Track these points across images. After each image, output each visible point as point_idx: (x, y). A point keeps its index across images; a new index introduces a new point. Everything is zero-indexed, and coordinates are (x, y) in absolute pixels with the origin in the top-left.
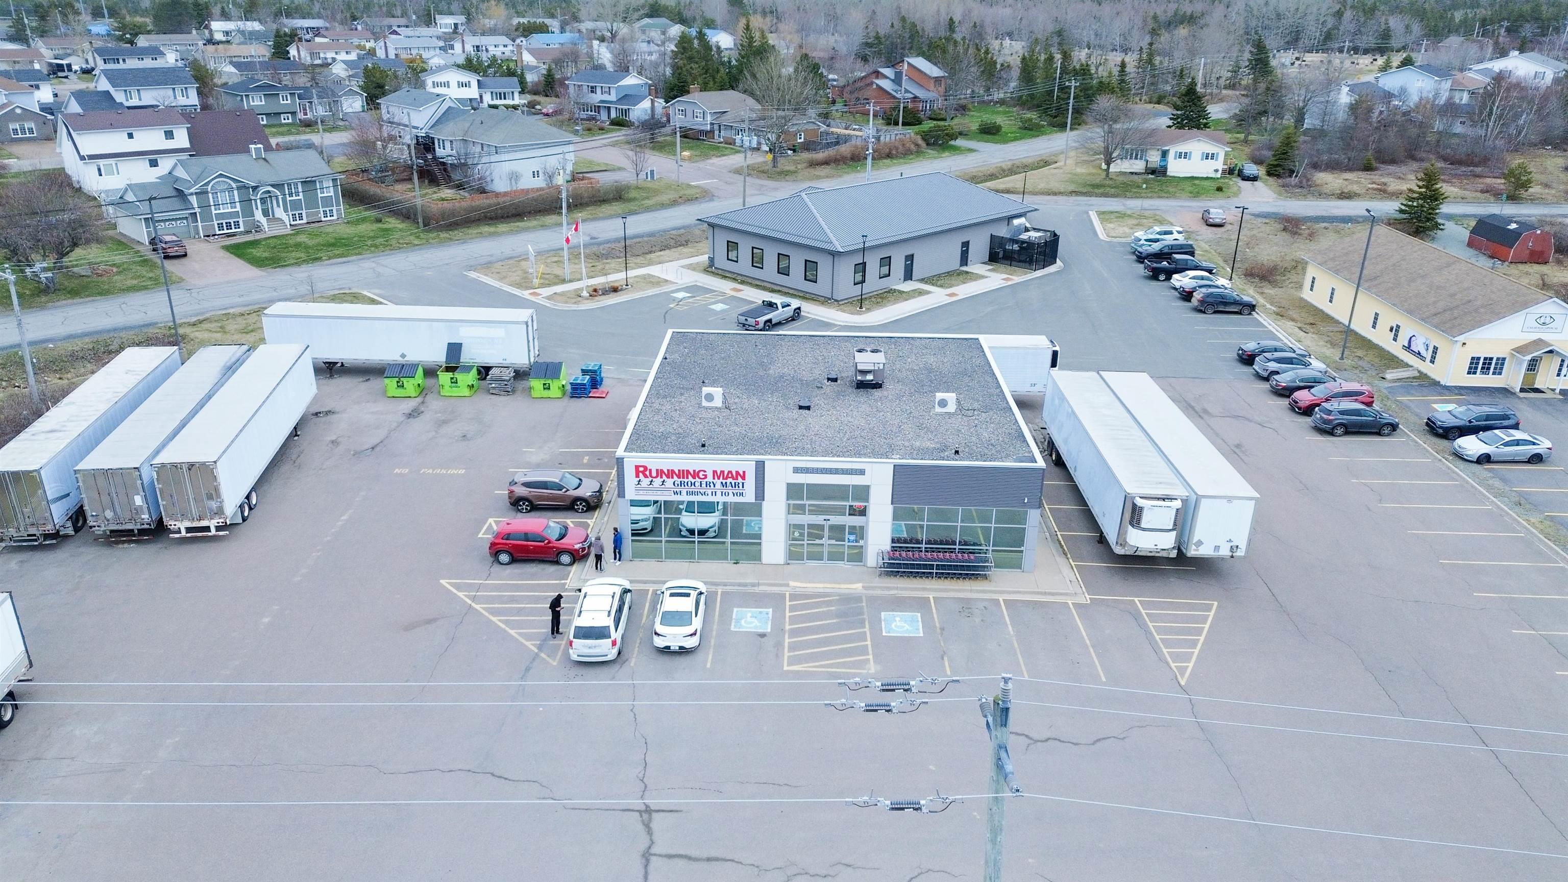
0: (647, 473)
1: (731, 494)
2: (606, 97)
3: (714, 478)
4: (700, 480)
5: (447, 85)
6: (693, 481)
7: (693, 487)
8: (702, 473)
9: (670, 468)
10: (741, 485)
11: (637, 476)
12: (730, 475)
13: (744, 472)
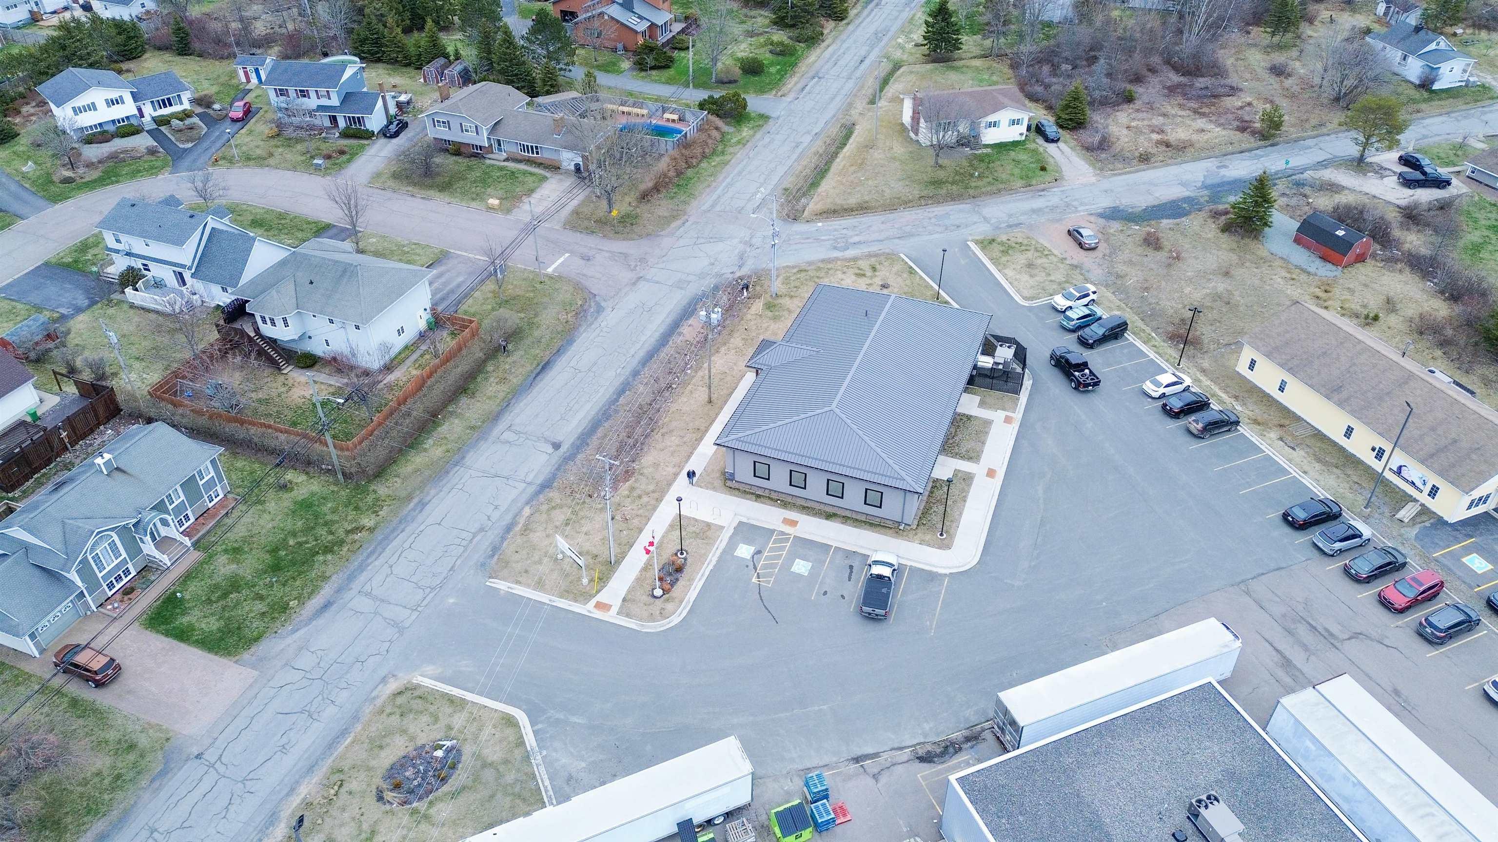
2: (324, 102)
5: (93, 107)
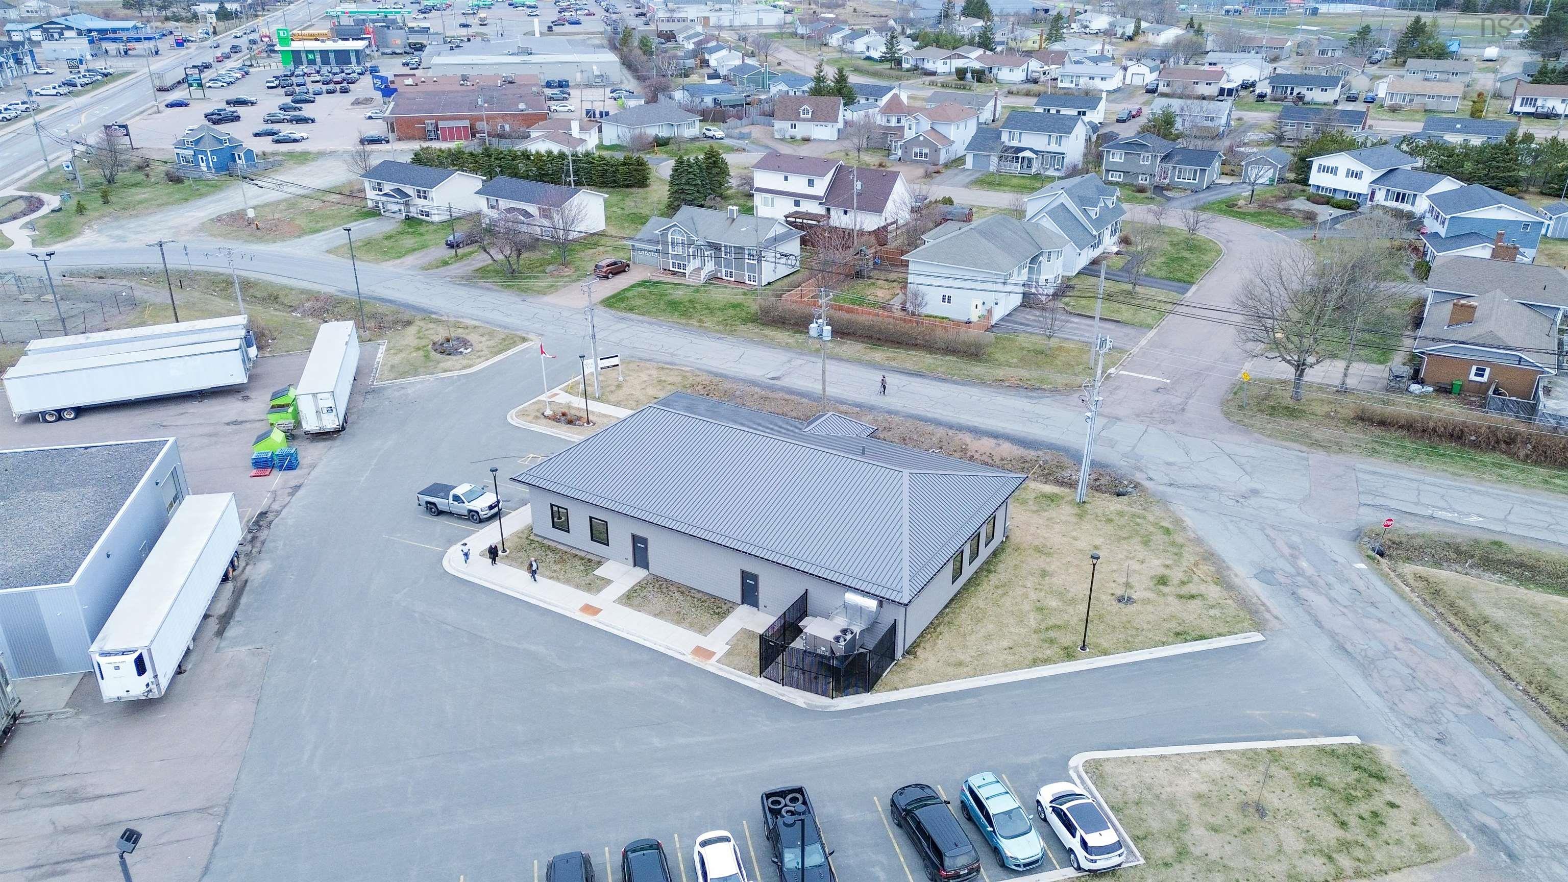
5: (1333, 171)
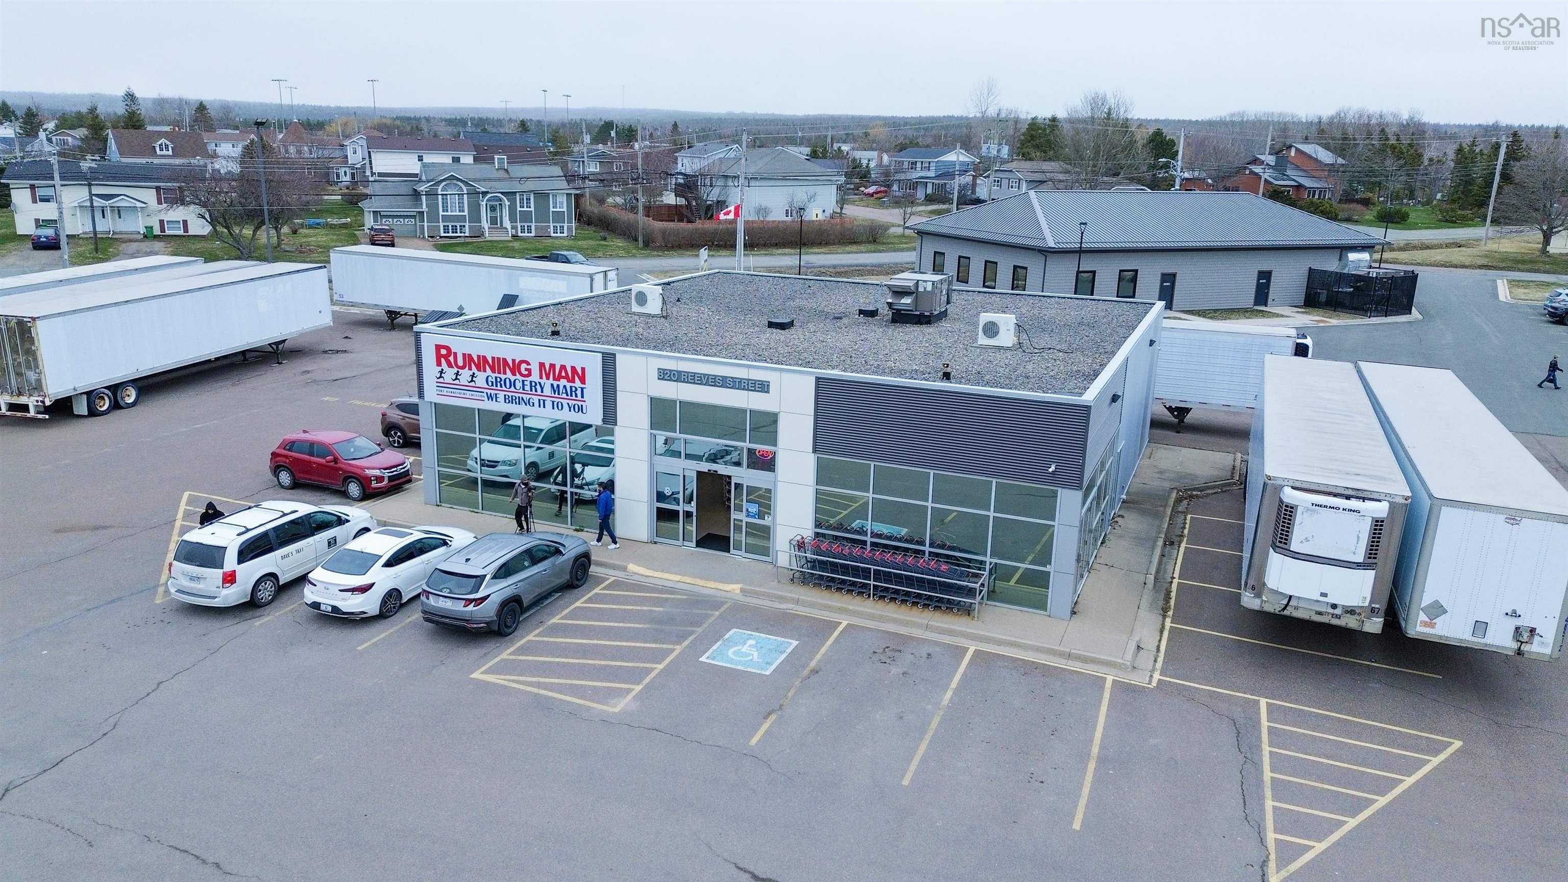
0: (451, 359)
1: (566, 407)
2: (925, 173)
3: (541, 377)
4: (521, 378)
6: (513, 378)
7: (513, 389)
8: (524, 366)
9: (482, 354)
10: (579, 392)
11: (439, 364)
12: (563, 374)
13: (583, 369)
